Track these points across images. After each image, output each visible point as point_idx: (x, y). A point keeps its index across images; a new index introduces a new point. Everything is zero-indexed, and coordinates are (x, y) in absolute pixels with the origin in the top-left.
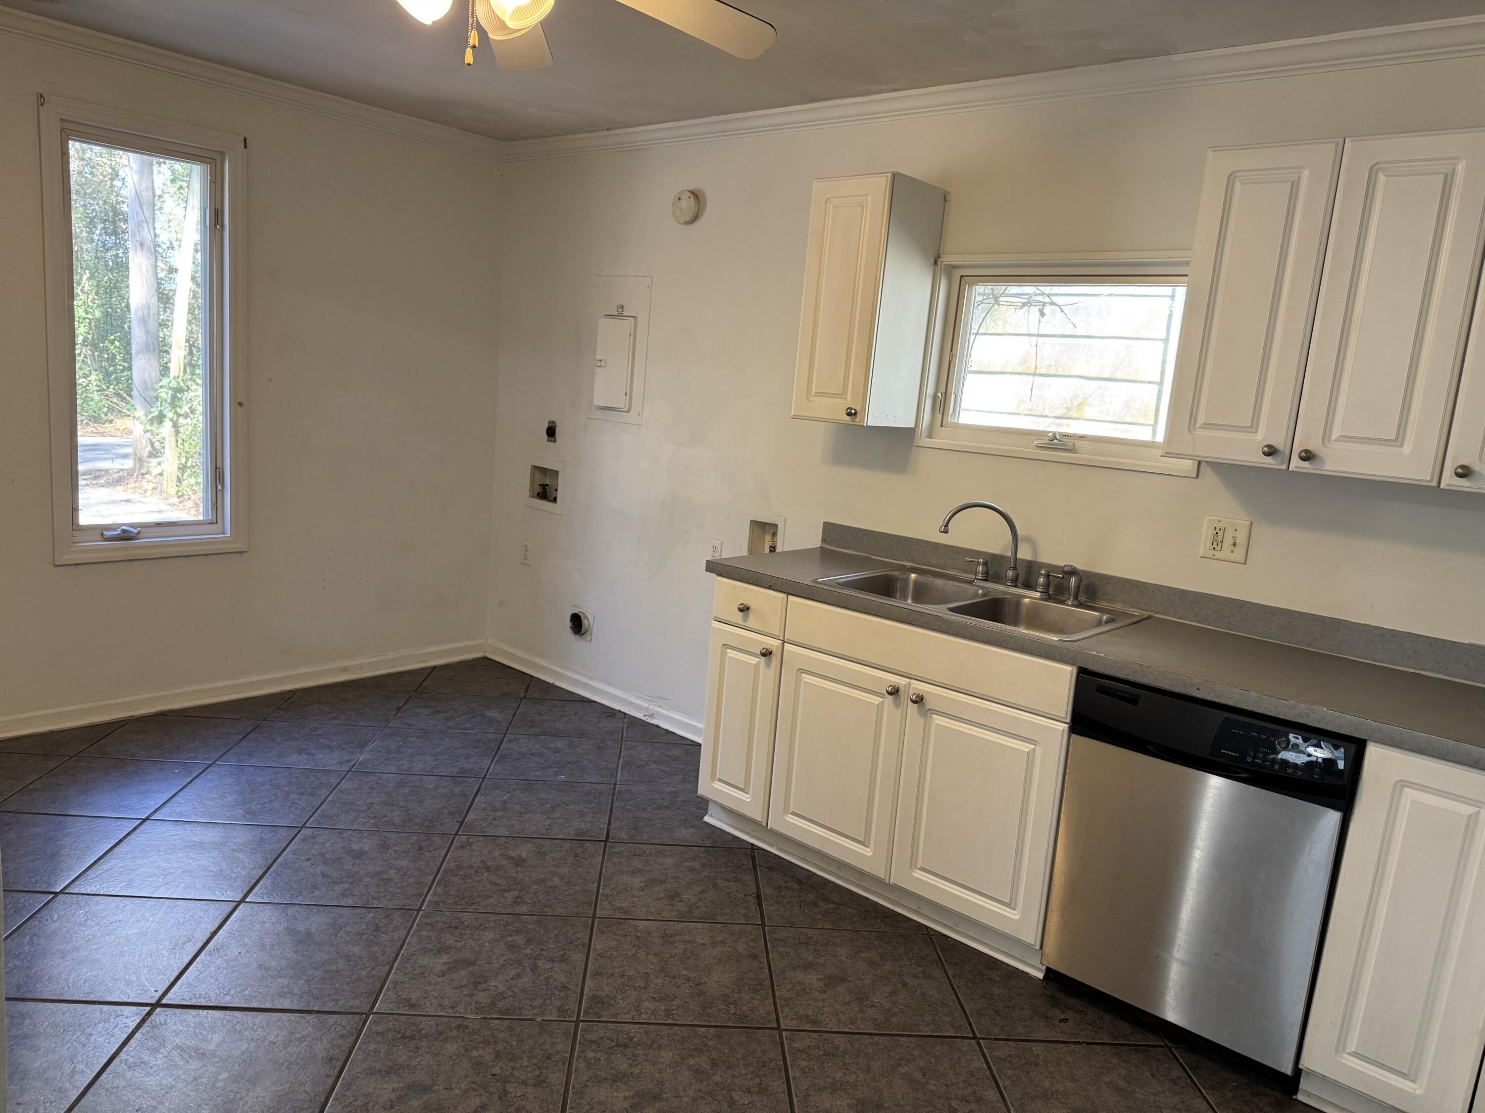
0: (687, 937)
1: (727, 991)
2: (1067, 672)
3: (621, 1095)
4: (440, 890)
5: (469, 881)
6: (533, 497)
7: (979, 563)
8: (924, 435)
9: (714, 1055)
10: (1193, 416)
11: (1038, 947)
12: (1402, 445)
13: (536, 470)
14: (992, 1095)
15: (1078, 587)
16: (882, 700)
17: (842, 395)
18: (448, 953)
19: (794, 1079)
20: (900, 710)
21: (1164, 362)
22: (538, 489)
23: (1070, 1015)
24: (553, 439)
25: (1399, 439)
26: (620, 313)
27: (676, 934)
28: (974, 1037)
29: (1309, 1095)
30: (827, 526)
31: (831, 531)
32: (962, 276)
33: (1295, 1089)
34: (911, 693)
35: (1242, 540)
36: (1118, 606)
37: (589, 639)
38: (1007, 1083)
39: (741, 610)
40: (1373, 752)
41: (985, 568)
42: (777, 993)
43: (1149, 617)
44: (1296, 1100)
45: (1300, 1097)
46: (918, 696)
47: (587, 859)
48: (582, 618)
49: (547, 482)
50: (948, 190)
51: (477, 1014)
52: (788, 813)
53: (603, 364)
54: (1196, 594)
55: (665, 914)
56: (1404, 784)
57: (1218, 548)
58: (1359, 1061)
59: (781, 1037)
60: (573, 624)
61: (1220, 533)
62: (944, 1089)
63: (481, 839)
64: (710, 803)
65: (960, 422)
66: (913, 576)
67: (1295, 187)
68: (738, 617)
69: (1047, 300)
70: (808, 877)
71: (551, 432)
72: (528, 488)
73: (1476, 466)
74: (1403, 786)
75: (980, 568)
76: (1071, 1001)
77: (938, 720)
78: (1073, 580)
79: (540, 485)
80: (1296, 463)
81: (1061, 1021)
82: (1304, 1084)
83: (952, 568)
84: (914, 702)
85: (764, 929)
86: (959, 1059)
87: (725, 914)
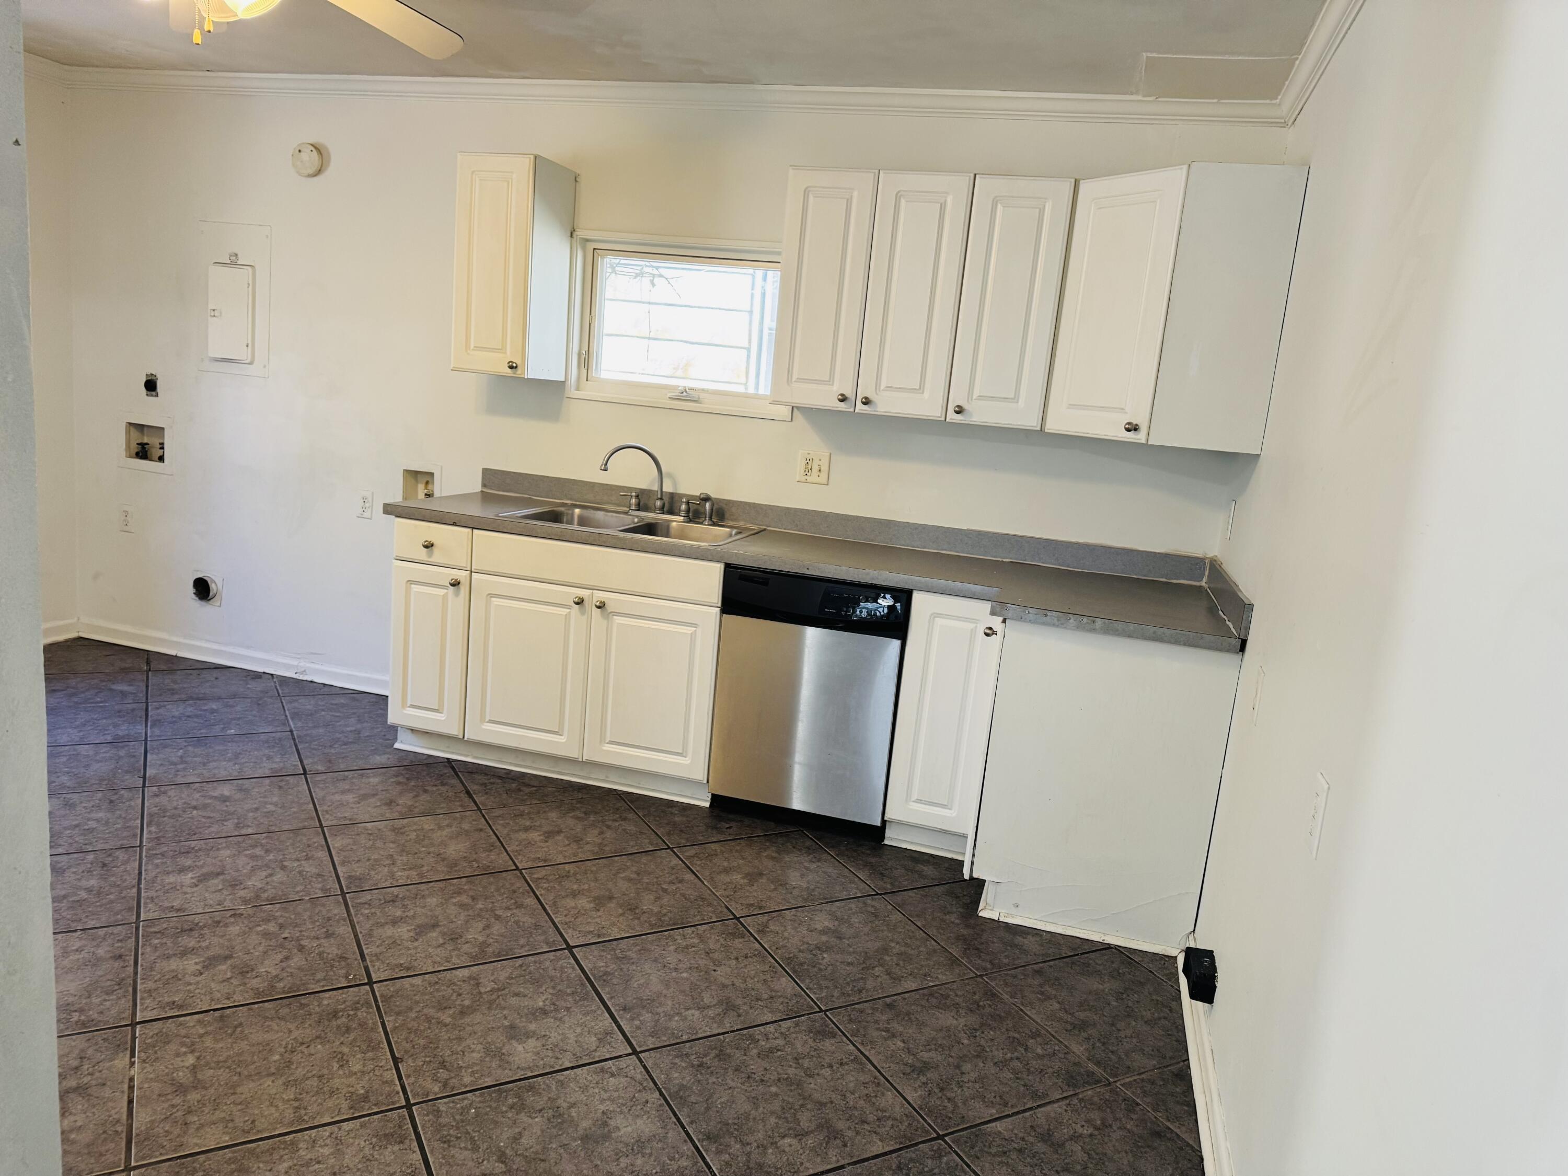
0: (415, 827)
1: (465, 855)
2: (717, 570)
3: (405, 930)
4: (153, 829)
5: (180, 819)
6: (130, 457)
7: (631, 496)
8: (573, 389)
9: (471, 893)
10: (790, 372)
11: (705, 782)
12: (923, 393)
13: (132, 429)
14: (689, 876)
15: (712, 510)
16: (568, 610)
17: (502, 350)
18: (192, 871)
19: (541, 895)
20: (586, 616)
21: (750, 331)
22: (135, 448)
23: (733, 824)
24: (154, 393)
25: (921, 389)
26: (233, 262)
27: (404, 827)
28: (669, 848)
29: (891, 839)
30: (486, 472)
31: (490, 477)
32: (594, 249)
33: (883, 837)
34: (594, 602)
35: (825, 468)
36: (741, 524)
37: (219, 604)
38: (698, 868)
39: (426, 547)
40: (918, 599)
41: (637, 500)
42: (508, 849)
43: (765, 530)
44: (884, 844)
45: (886, 842)
46: (601, 602)
47: (292, 788)
48: (209, 582)
49: (145, 441)
50: (578, 172)
51: (245, 905)
52: (485, 722)
53: (216, 313)
54: (796, 510)
55: (387, 815)
56: (935, 615)
57: (809, 474)
58: (919, 805)
59: (522, 874)
60: (197, 590)
61: (810, 463)
62: (655, 880)
63: (173, 787)
64: (399, 728)
65: (602, 377)
66: (577, 511)
67: (849, 202)
68: (422, 554)
69: (655, 272)
70: (507, 774)
71: (151, 386)
72: (124, 447)
73: (965, 406)
74: (935, 617)
75: (633, 501)
76: (731, 816)
77: (618, 620)
78: (708, 505)
79: (138, 444)
80: (860, 407)
81: (727, 828)
82: (888, 833)
83: (608, 503)
84: (599, 607)
85: (481, 812)
86: (661, 862)
87: (443, 808)
